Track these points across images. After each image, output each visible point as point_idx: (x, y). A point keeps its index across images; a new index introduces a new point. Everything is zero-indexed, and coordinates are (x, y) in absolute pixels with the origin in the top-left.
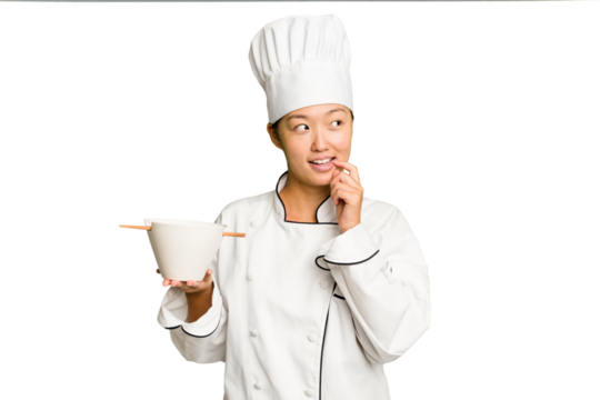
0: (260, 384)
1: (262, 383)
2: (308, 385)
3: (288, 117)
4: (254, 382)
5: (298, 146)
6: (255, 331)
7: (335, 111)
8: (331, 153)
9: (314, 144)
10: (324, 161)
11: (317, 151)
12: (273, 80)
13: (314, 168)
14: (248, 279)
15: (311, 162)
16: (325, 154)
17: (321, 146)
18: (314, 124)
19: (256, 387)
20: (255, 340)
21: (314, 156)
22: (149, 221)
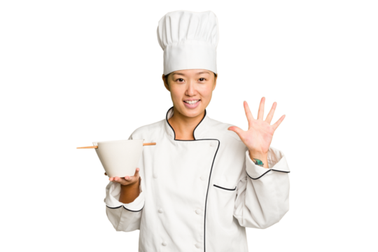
0: (166, 242)
1: (167, 241)
2: (197, 241)
3: (174, 73)
4: (161, 242)
5: (178, 90)
6: (161, 210)
7: (202, 73)
8: (198, 97)
9: (187, 91)
10: (193, 102)
11: (188, 96)
12: (168, 49)
13: (186, 106)
14: (154, 177)
15: (184, 101)
16: (194, 98)
17: (191, 92)
18: (189, 79)
19: (163, 245)
20: (162, 215)
21: (186, 98)
22: (95, 143)
